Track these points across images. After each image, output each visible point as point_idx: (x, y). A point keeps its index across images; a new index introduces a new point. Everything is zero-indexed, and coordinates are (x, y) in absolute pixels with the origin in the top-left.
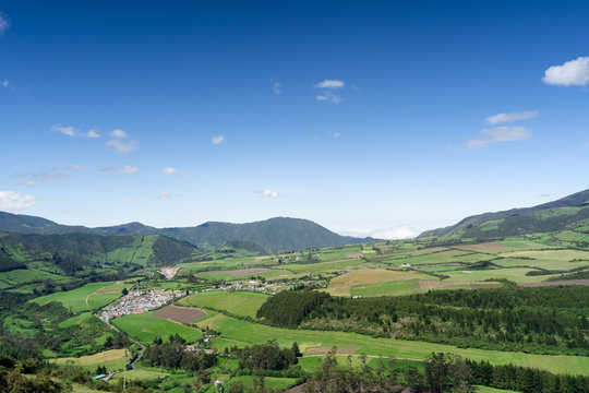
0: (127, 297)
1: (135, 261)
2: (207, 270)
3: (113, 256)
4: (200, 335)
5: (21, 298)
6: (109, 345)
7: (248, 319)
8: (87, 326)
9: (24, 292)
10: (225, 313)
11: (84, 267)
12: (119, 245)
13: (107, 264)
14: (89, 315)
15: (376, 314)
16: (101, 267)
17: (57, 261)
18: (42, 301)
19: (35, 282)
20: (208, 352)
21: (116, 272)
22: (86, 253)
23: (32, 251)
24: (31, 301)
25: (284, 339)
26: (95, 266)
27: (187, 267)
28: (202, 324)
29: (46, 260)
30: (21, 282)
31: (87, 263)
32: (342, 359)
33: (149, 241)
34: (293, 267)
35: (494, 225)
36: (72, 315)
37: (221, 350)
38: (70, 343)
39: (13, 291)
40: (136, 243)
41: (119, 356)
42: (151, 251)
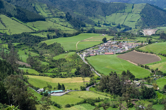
0: (106, 44)
4: (148, 73)
6: (77, 74)
8: (70, 60)
9: (42, 36)
11: (87, 25)
12: (116, 11)
13: (105, 24)
14: (73, 53)
16: (100, 26)
17: (69, 18)
18: (49, 42)
19: (49, 31)
20: (148, 86)
22: (91, 16)
23: (53, 11)
24: (43, 42)
26: (96, 25)
28: (153, 67)
29: (61, 17)
30: (41, 30)
31: (90, 22)
33: (138, 8)
36: (64, 52)
38: (54, 69)
39: (34, 35)
40: (127, 10)
41: (79, 81)
42: (139, 17)
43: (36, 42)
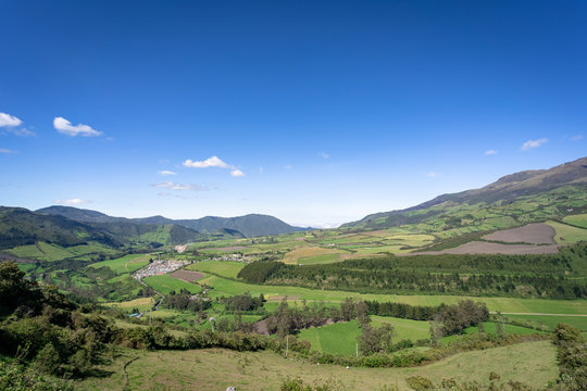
0: (153, 264)
1: (158, 241)
2: (205, 247)
3: (144, 237)
4: (200, 288)
5: (83, 264)
6: (140, 295)
7: (232, 279)
8: (126, 283)
9: (86, 260)
10: (217, 275)
11: (125, 244)
12: (148, 231)
13: (140, 242)
14: (127, 275)
15: (312, 275)
16: (136, 245)
17: (107, 240)
18: (97, 266)
19: (92, 254)
20: (205, 300)
21: (145, 248)
22: (126, 235)
24: (90, 266)
25: (255, 291)
26: (132, 244)
27: (191, 245)
28: (201, 282)
30: (83, 253)
31: (127, 241)
32: (291, 304)
33: (168, 228)
34: (261, 246)
35: (383, 220)
36: (116, 275)
37: (214, 298)
38: (115, 293)
39: (77, 259)
40: (158, 230)
41: (146, 302)
42: (168, 235)
43: (82, 266)
